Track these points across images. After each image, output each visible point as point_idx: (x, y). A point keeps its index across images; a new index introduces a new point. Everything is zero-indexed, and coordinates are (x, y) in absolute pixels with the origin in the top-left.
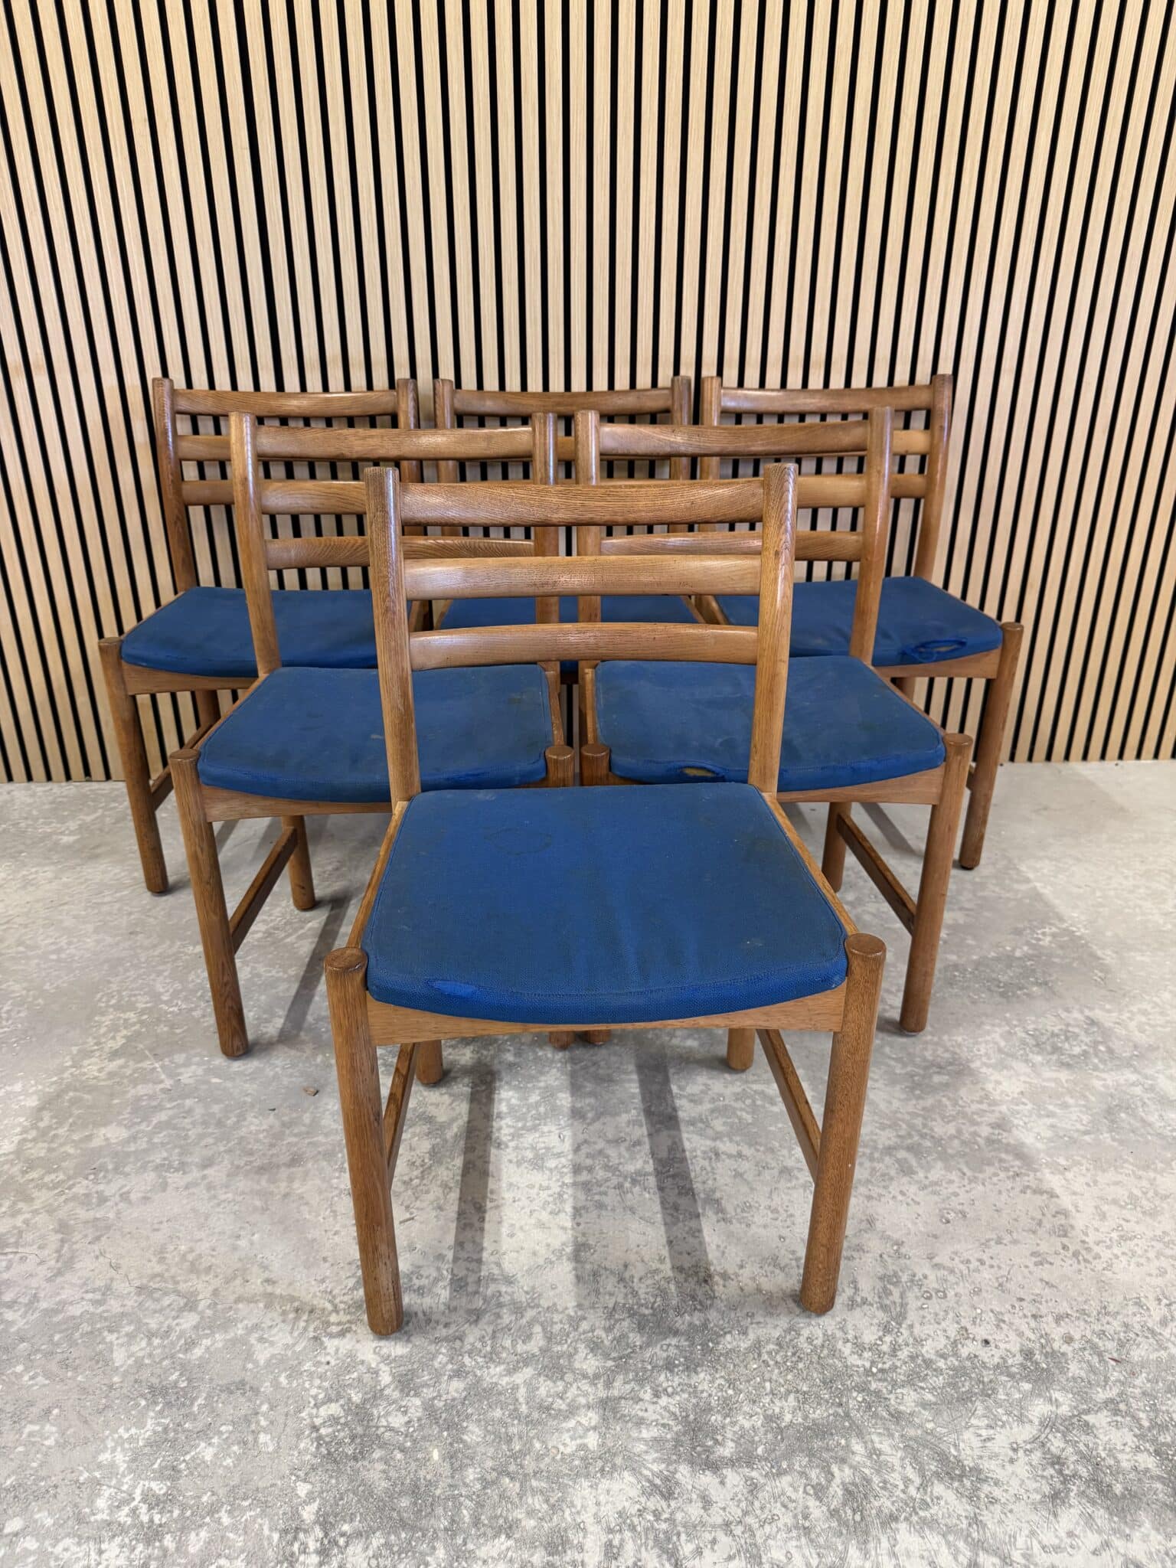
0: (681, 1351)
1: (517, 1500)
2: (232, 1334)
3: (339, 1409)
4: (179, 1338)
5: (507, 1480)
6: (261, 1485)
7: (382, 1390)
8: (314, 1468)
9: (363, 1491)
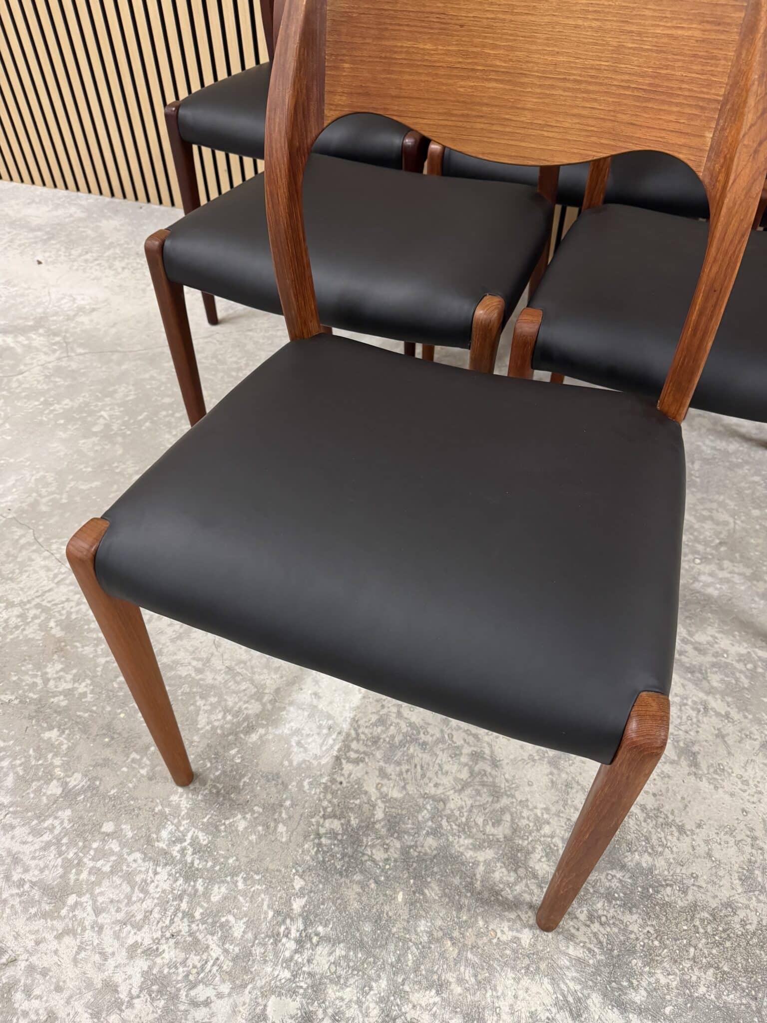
0: (623, 886)
1: (452, 964)
2: (280, 731)
3: (339, 826)
4: (245, 720)
5: (449, 943)
6: (271, 867)
7: (374, 823)
8: (310, 869)
9: (340, 904)
